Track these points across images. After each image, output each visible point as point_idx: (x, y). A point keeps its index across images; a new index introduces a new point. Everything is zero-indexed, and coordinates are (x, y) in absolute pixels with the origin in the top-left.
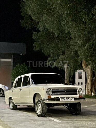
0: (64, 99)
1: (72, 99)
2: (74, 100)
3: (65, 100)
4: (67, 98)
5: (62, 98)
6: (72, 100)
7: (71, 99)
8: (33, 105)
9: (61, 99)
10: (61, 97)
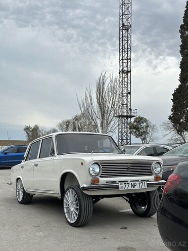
0: (127, 185)
1: (143, 184)
2: (146, 187)
3: (130, 188)
4: (132, 183)
5: (123, 183)
6: (143, 187)
7: (141, 185)
8: (59, 196)
9: (121, 186)
10: (119, 182)
